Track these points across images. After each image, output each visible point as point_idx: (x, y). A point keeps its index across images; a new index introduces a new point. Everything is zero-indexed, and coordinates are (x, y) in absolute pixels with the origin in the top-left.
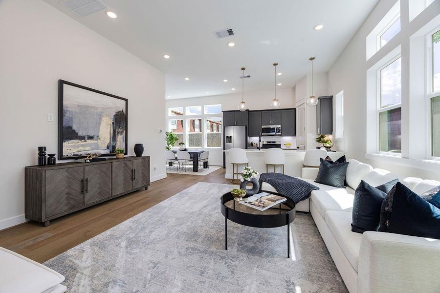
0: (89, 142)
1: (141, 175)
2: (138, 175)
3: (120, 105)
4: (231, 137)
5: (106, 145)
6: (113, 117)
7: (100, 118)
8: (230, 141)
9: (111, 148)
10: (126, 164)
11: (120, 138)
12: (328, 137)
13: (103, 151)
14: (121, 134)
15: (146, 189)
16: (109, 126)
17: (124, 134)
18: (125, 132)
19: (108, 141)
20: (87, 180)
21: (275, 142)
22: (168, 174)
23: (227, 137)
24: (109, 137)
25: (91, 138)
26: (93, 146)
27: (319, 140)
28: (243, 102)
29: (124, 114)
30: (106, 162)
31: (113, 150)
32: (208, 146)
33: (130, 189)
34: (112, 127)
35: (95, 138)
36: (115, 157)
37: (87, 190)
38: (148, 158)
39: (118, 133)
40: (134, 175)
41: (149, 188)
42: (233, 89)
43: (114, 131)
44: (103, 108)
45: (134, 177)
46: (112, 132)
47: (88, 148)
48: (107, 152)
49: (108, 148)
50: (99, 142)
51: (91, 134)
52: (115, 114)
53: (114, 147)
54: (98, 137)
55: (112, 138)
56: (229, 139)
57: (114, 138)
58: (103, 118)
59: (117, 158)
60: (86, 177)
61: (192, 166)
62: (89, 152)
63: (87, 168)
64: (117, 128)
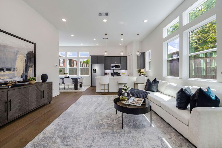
0: (7, 72)
1: (47, 94)
2: (46, 94)
3: (31, 48)
4: (95, 70)
5: (21, 75)
6: (25, 55)
7: (16, 55)
8: (95, 72)
9: (24, 77)
10: (38, 88)
11: (31, 70)
12: (143, 70)
13: (18, 79)
14: (31, 67)
15: (50, 103)
16: (23, 62)
17: (33, 67)
18: (34, 66)
19: (22, 72)
20: (10, 101)
21: (117, 73)
22: (60, 92)
23: (93, 70)
24: (23, 69)
25: (8, 70)
26: (11, 76)
27: (139, 72)
28: (106, 52)
29: (33, 53)
30: (24, 87)
31: (26, 79)
32: (81, 75)
33: (40, 104)
34: (25, 62)
35: (12, 70)
36: (28, 83)
37: (10, 109)
38: (51, 83)
39: (29, 66)
40: (43, 94)
41: (52, 102)
42: (97, 44)
43: (26, 65)
44: (18, 48)
45: (43, 95)
46: (25, 65)
47: (6, 77)
48: (21, 80)
49: (22, 77)
50: (15, 73)
51: (9, 66)
52: (27, 53)
53: (26, 76)
54: (14, 69)
55: (25, 70)
56: (95, 71)
57: (26, 70)
58: (18, 56)
59: (30, 84)
60: (9, 99)
61: (74, 87)
62: (7, 80)
63: (10, 92)
64: (28, 63)
